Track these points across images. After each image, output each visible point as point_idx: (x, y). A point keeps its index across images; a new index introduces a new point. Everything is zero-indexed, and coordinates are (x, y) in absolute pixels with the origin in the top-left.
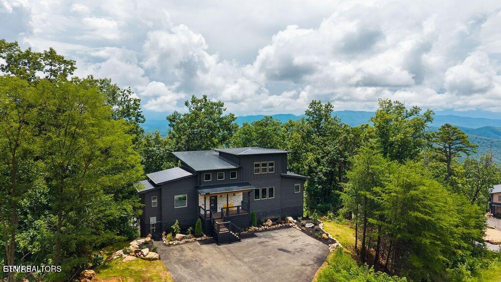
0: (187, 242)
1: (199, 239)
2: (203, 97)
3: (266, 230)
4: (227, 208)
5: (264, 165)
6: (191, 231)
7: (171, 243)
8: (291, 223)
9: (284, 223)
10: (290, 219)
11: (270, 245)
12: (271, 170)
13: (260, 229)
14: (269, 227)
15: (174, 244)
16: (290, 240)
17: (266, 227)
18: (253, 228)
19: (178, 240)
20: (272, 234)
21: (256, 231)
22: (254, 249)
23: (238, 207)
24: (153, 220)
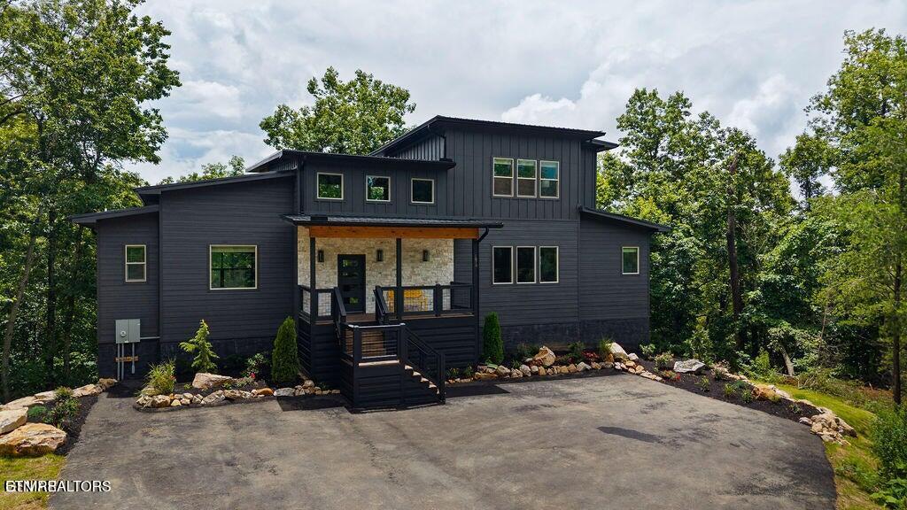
0: (230, 400)
1: (283, 392)
2: (356, 77)
3: (536, 377)
4: (399, 291)
5: (527, 171)
6: (260, 366)
7: (161, 398)
8: (619, 360)
9: (598, 361)
10: (616, 348)
11: (563, 417)
12: (551, 190)
13: (515, 373)
14: (546, 368)
15: (176, 403)
16: (635, 405)
17: (535, 369)
18: (490, 368)
19: (195, 391)
20: (561, 386)
21: (501, 378)
22: (502, 427)
23: (438, 290)
24: (128, 330)
